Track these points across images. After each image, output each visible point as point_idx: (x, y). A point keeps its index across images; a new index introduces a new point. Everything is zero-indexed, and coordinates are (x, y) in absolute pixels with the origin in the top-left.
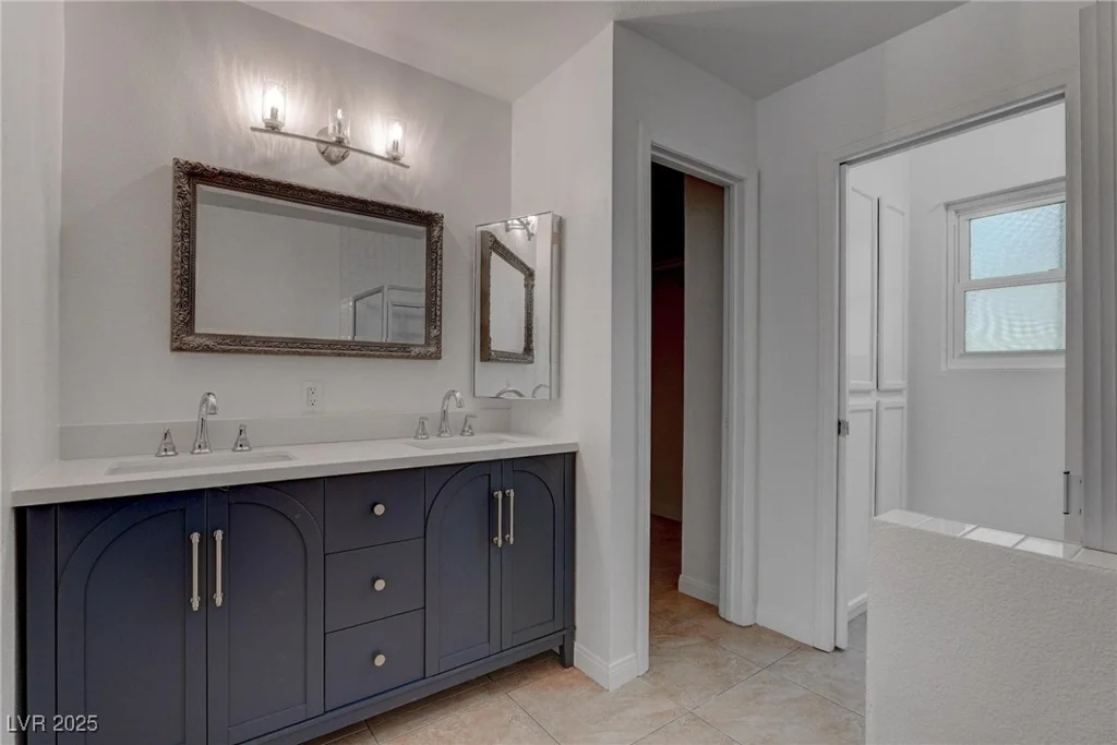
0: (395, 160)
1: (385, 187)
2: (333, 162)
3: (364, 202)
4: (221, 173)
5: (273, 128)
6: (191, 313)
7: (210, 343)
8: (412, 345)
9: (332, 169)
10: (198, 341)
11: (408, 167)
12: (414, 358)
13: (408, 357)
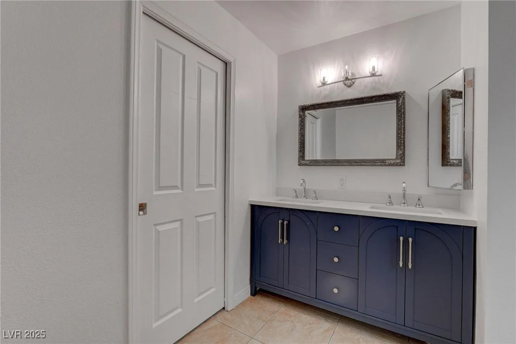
0: (373, 75)
1: (374, 88)
2: (349, 86)
3: (362, 99)
4: (311, 106)
5: (324, 84)
6: (304, 153)
7: (308, 163)
8: (387, 159)
9: (349, 90)
10: (306, 162)
11: (381, 75)
12: (387, 165)
13: (384, 165)
